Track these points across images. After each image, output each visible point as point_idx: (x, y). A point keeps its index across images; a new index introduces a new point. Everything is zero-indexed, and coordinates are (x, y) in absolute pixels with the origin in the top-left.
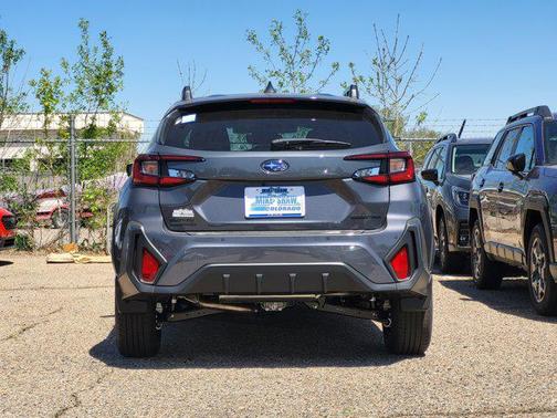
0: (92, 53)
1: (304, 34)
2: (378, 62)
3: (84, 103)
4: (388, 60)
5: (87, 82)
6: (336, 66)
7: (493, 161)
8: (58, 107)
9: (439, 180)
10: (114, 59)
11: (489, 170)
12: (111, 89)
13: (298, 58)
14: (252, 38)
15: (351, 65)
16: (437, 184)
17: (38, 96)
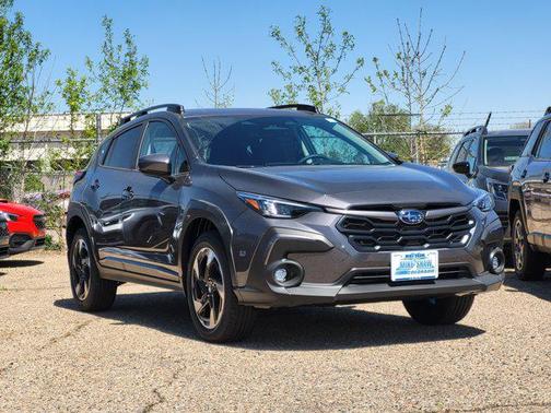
0: (115, 51)
1: (327, 30)
2: (402, 56)
3: (110, 102)
4: (412, 54)
5: (112, 80)
6: (361, 62)
7: (534, 152)
8: (84, 106)
9: (471, 172)
10: (138, 57)
11: (530, 161)
12: (136, 86)
13: (322, 53)
14: (276, 34)
15: (375, 60)
16: (469, 176)
17: (64, 96)
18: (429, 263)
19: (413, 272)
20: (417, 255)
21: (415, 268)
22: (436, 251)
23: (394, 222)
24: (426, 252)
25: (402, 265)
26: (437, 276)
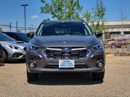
12: (103, 14)
18: (72, 64)
19: (66, 66)
20: (67, 61)
21: (67, 65)
22: (74, 60)
23: (61, 52)
24: (70, 60)
25: (62, 64)
26: (74, 67)
